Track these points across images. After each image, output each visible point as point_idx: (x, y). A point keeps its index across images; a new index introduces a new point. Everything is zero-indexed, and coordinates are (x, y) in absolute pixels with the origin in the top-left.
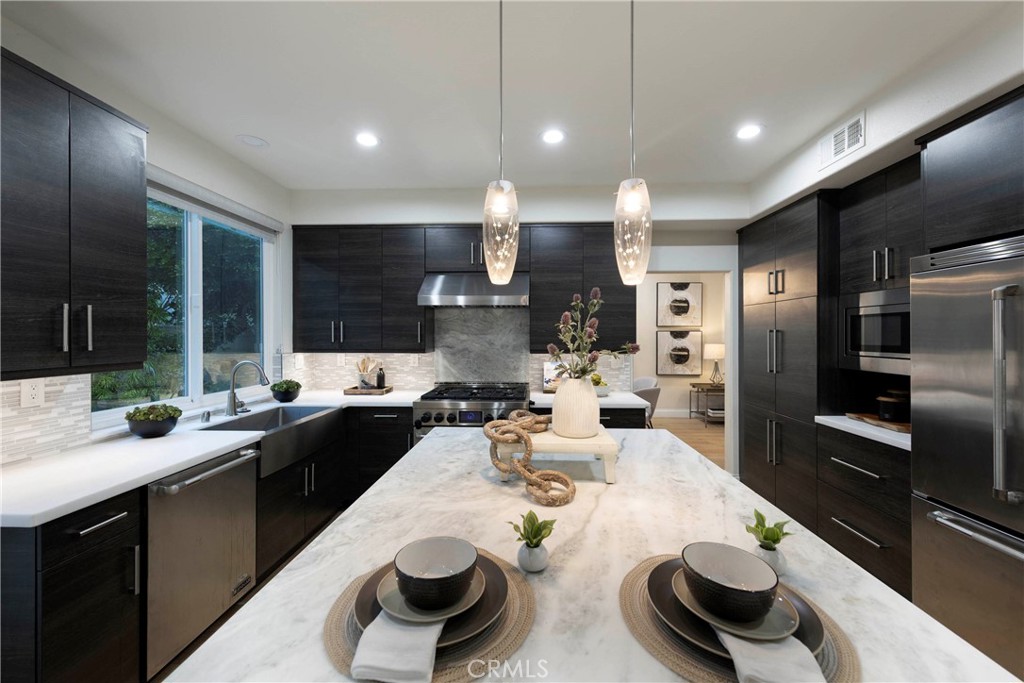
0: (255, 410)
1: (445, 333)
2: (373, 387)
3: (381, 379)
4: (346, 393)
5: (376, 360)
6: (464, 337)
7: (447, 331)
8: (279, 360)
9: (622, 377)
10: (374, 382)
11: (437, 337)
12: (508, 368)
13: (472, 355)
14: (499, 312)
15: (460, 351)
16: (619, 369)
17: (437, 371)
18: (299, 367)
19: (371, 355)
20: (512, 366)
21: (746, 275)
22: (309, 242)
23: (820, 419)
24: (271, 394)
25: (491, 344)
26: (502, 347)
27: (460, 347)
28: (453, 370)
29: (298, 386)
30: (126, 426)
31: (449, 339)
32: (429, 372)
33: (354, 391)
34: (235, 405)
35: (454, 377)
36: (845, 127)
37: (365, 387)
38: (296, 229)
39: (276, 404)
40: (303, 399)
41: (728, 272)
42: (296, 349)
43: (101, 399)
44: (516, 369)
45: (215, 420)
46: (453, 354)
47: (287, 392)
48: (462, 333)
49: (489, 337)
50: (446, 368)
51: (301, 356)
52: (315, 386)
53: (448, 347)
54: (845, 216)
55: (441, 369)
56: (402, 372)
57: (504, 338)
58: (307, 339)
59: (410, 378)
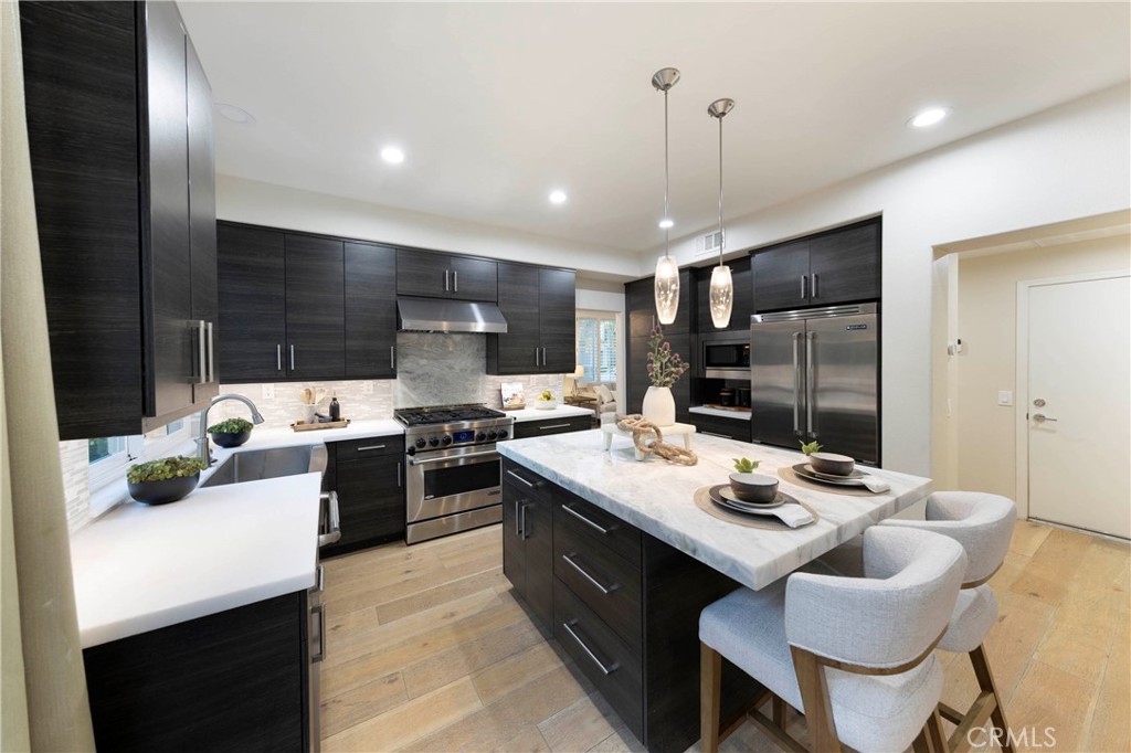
1: (404, 358)
2: (326, 420)
3: (335, 410)
4: (294, 429)
5: (323, 391)
6: (423, 362)
7: (406, 356)
10: (326, 413)
12: (467, 390)
13: (433, 379)
14: (458, 337)
15: (419, 376)
16: (554, 386)
17: (395, 397)
20: (471, 388)
21: (631, 316)
23: (692, 410)
25: (451, 368)
26: (461, 370)
27: (419, 372)
28: (413, 396)
29: (248, 426)
31: (409, 364)
32: (385, 399)
35: (414, 402)
36: (713, 233)
37: (319, 421)
41: (618, 312)
44: (474, 391)
46: (413, 379)
48: (422, 357)
49: (449, 361)
50: (405, 393)
53: (407, 372)
55: (400, 395)
56: (354, 401)
57: (464, 363)
59: (363, 407)
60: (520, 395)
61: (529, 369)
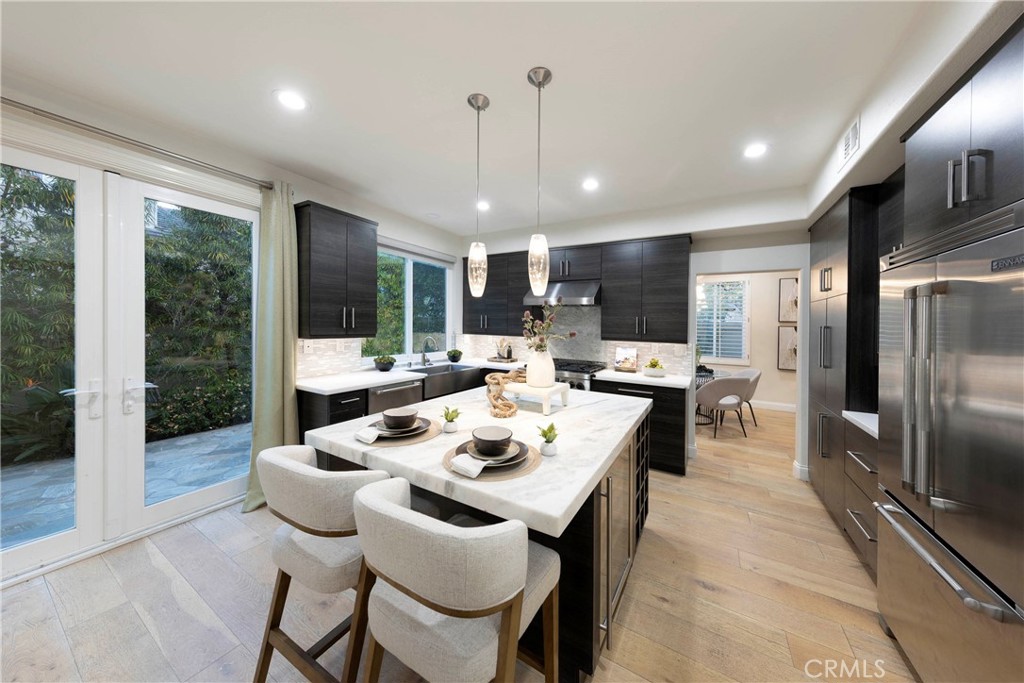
0: (435, 365)
2: (504, 358)
3: (510, 353)
4: (489, 360)
5: (509, 340)
8: (454, 338)
9: (684, 363)
10: (505, 355)
12: (591, 350)
14: (585, 309)
16: (682, 357)
18: (466, 343)
19: (506, 337)
20: (595, 349)
21: (812, 272)
24: (447, 357)
25: (581, 332)
26: (589, 335)
28: (556, 350)
29: (460, 353)
30: (374, 365)
33: (493, 360)
34: (425, 361)
36: (851, 128)
37: (501, 357)
39: (450, 363)
40: (463, 362)
42: (464, 332)
43: (366, 352)
44: (598, 352)
45: (414, 367)
47: (455, 356)
48: (561, 324)
49: (579, 327)
51: (468, 337)
54: (882, 211)
57: (590, 329)
58: (471, 326)
60: (632, 360)
61: (630, 336)
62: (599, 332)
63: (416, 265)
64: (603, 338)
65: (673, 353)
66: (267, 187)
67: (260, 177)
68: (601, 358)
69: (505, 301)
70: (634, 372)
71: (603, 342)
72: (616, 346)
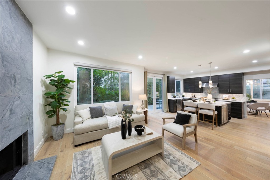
5: (194, 94)
7: (205, 90)
8: (182, 93)
10: (194, 96)
11: (203, 91)
12: (216, 95)
16: (242, 97)
17: (203, 95)
18: (184, 94)
22: (185, 80)
24: (182, 96)
26: (215, 93)
29: (184, 96)
31: (205, 91)
34: (179, 97)
37: (193, 97)
38: (184, 79)
40: (185, 97)
42: (184, 92)
46: (206, 93)
51: (184, 93)
52: (186, 96)
56: (198, 95)
57: (215, 91)
58: (185, 91)
60: (227, 97)
61: (227, 93)
62: (218, 92)
63: (177, 81)
64: (219, 93)
65: (239, 96)
66: (164, 75)
67: (163, 74)
68: (219, 97)
69: (194, 86)
70: (228, 100)
71: (219, 94)
72: (222, 95)
